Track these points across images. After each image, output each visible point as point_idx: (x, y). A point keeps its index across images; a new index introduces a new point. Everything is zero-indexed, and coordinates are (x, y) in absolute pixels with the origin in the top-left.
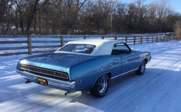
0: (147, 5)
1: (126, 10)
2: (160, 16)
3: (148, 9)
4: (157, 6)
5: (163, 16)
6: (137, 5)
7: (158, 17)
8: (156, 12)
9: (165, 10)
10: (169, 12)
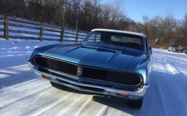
0: (103, 5)
1: (82, 6)
2: (114, 19)
3: (103, 9)
4: (111, 9)
5: (116, 19)
6: (93, 3)
7: (111, 20)
8: (110, 15)
9: (118, 14)
10: (122, 16)
